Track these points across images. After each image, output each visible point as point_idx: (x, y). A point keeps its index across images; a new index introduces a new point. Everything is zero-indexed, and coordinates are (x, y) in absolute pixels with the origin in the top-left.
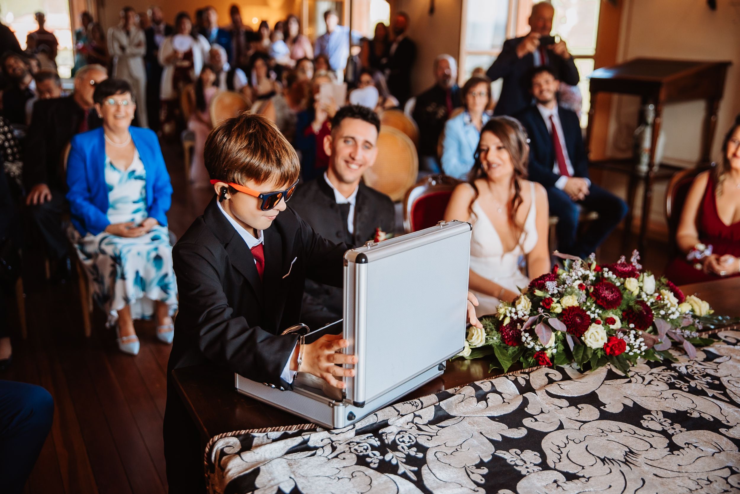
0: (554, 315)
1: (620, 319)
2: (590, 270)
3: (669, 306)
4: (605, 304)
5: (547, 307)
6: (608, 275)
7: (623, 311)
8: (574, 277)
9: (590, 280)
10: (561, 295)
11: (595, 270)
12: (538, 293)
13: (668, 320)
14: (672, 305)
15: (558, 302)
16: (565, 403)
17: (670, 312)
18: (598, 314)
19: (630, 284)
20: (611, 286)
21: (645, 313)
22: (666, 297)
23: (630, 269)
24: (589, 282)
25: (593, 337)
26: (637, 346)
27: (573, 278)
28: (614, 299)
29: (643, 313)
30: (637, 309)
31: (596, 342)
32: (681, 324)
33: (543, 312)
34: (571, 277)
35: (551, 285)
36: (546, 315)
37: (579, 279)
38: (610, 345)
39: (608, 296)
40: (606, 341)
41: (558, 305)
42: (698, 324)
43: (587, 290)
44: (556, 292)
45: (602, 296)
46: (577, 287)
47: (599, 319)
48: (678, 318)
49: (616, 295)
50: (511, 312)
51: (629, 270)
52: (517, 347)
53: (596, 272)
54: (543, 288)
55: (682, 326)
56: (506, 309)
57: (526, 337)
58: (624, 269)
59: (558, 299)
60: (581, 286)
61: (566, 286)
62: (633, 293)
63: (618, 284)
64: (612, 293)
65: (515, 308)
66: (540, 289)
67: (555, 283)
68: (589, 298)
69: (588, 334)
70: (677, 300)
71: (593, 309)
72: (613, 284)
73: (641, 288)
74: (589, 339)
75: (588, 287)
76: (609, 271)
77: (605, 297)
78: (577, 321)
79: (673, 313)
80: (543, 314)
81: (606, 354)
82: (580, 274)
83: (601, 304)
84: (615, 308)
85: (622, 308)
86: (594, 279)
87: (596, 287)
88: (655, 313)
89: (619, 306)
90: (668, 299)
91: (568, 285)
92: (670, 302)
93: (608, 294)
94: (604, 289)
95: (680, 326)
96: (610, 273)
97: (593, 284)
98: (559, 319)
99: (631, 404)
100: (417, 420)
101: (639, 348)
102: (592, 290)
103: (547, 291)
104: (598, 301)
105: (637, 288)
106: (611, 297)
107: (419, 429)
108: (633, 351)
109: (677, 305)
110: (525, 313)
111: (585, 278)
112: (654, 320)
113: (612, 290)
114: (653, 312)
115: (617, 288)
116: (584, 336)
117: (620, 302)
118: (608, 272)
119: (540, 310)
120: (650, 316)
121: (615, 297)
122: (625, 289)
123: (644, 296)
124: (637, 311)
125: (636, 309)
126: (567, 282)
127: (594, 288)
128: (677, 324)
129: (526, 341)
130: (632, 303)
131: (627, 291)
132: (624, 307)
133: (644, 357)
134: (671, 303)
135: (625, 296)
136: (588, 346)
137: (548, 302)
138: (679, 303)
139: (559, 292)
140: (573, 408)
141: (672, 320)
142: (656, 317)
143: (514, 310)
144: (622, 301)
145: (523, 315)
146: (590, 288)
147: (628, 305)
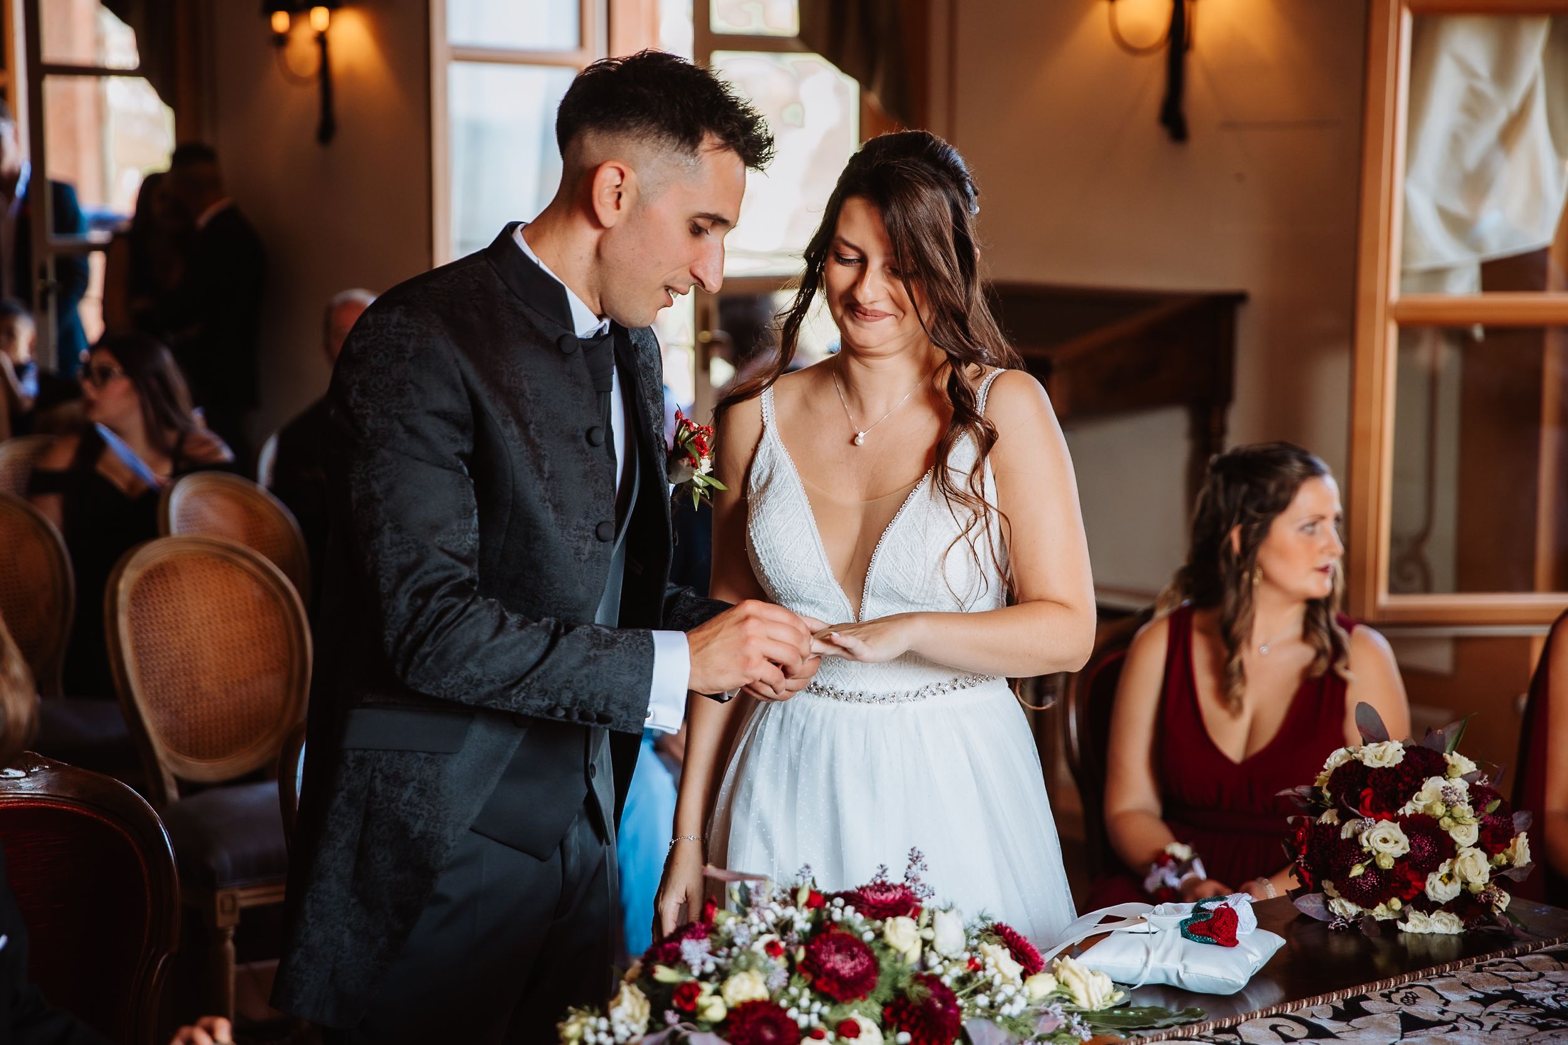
0: (707, 1027)
1: (878, 1026)
2: (796, 905)
3: (997, 981)
4: (835, 986)
5: (689, 1008)
6: (842, 914)
7: (885, 1004)
8: (758, 925)
9: (797, 932)
10: (722, 974)
11: (808, 904)
12: (664, 974)
13: (999, 1019)
14: (1006, 980)
15: (717, 993)
17: (1000, 998)
18: (821, 1017)
19: (896, 933)
20: (849, 943)
21: (939, 1005)
22: (990, 961)
23: (897, 897)
24: (796, 937)
27: (755, 930)
28: (856, 974)
29: (932, 1005)
30: (918, 995)
32: (1034, 1029)
33: (680, 1021)
34: (750, 926)
35: (694, 951)
36: (687, 1028)
37: (769, 931)
39: (841, 966)
41: (717, 1000)
42: (1079, 1027)
43: (790, 958)
44: (710, 967)
45: (828, 970)
46: (762, 953)
47: (821, 1026)
48: (1023, 1013)
49: (861, 964)
50: (596, 1032)
51: (894, 897)
53: (812, 909)
54: (675, 960)
55: (1036, 1034)
56: (583, 1025)
58: (883, 898)
59: (716, 985)
60: (771, 948)
61: (735, 950)
62: (908, 955)
63: (869, 936)
64: (853, 959)
65: (608, 1018)
66: (670, 965)
67: (706, 944)
68: (795, 978)
70: (1020, 968)
71: (804, 1002)
72: (856, 936)
73: (926, 943)
75: (793, 949)
76: (846, 905)
77: (835, 971)
78: (765, 1037)
79: (1010, 1001)
80: (678, 1027)
82: (770, 918)
83: (826, 989)
84: (861, 998)
85: (882, 998)
86: (808, 927)
87: (812, 947)
88: (966, 1005)
89: (872, 992)
90: (996, 966)
91: (740, 948)
92: (1000, 972)
93: (841, 963)
94: (831, 950)
95: (1032, 1034)
96: (850, 910)
97: (807, 940)
98: (719, 1034)
102: (801, 955)
103: (686, 967)
104: (819, 983)
105: (915, 942)
106: (850, 969)
109: (1019, 981)
110: (634, 1028)
111: (784, 927)
112: (964, 1023)
113: (852, 951)
114: (960, 1002)
115: (866, 949)
117: (874, 980)
118: (842, 909)
119: (671, 1017)
120: (952, 1011)
121: (859, 969)
122: (886, 947)
123: (933, 960)
124: (918, 999)
125: (914, 996)
126: (738, 941)
127: (807, 951)
128: (1025, 1030)
130: (904, 983)
131: (892, 951)
132: (884, 991)
134: (1004, 976)
135: (884, 964)
137: (688, 992)
138: (1024, 976)
139: (718, 967)
141: (1009, 1018)
142: (968, 1015)
143: (603, 1024)
144: (880, 978)
145: (628, 1034)
146: (797, 950)
147: (895, 989)
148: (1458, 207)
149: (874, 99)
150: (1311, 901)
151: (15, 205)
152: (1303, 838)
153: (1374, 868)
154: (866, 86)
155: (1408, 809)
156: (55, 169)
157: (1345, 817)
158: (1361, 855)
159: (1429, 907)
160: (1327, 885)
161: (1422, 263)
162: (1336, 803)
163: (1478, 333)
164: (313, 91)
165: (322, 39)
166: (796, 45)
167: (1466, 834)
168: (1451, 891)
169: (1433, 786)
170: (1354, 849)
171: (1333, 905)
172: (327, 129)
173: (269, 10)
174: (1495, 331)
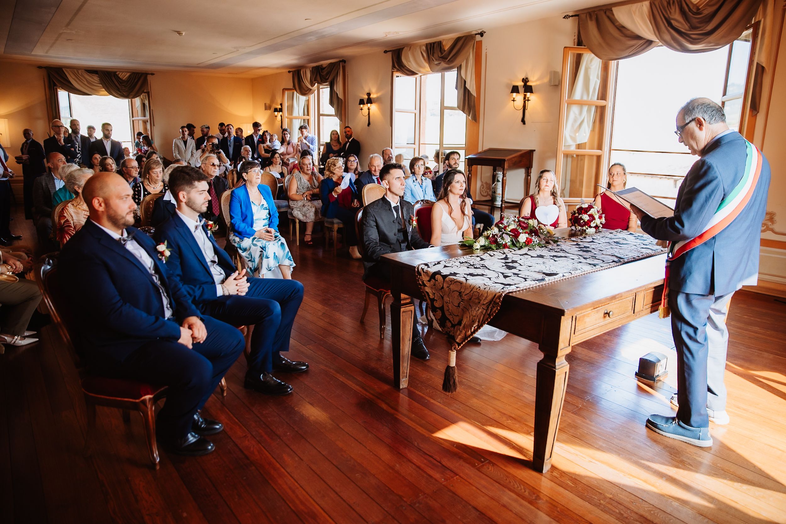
25: (522, 238)
31: (523, 240)
38: (527, 241)
40: (526, 239)
52: (495, 245)
62: (531, 225)
69: (520, 237)
74: (520, 239)
78: (516, 233)
81: (525, 243)
85: (529, 229)
106: (525, 226)
108: (534, 242)
125: (533, 230)
130: (532, 228)
148: (573, 135)
149: (469, 118)
150: (573, 227)
152: (573, 218)
153: (584, 221)
154: (468, 115)
155: (588, 213)
157: (579, 215)
158: (583, 219)
159: (590, 227)
160: (576, 225)
161: (567, 145)
162: (578, 213)
163: (575, 156)
164: (367, 117)
166: (457, 109)
167: (597, 217)
168: (594, 225)
169: (592, 210)
170: (581, 219)
171: (577, 228)
172: (369, 124)
173: (360, 105)
174: (577, 156)
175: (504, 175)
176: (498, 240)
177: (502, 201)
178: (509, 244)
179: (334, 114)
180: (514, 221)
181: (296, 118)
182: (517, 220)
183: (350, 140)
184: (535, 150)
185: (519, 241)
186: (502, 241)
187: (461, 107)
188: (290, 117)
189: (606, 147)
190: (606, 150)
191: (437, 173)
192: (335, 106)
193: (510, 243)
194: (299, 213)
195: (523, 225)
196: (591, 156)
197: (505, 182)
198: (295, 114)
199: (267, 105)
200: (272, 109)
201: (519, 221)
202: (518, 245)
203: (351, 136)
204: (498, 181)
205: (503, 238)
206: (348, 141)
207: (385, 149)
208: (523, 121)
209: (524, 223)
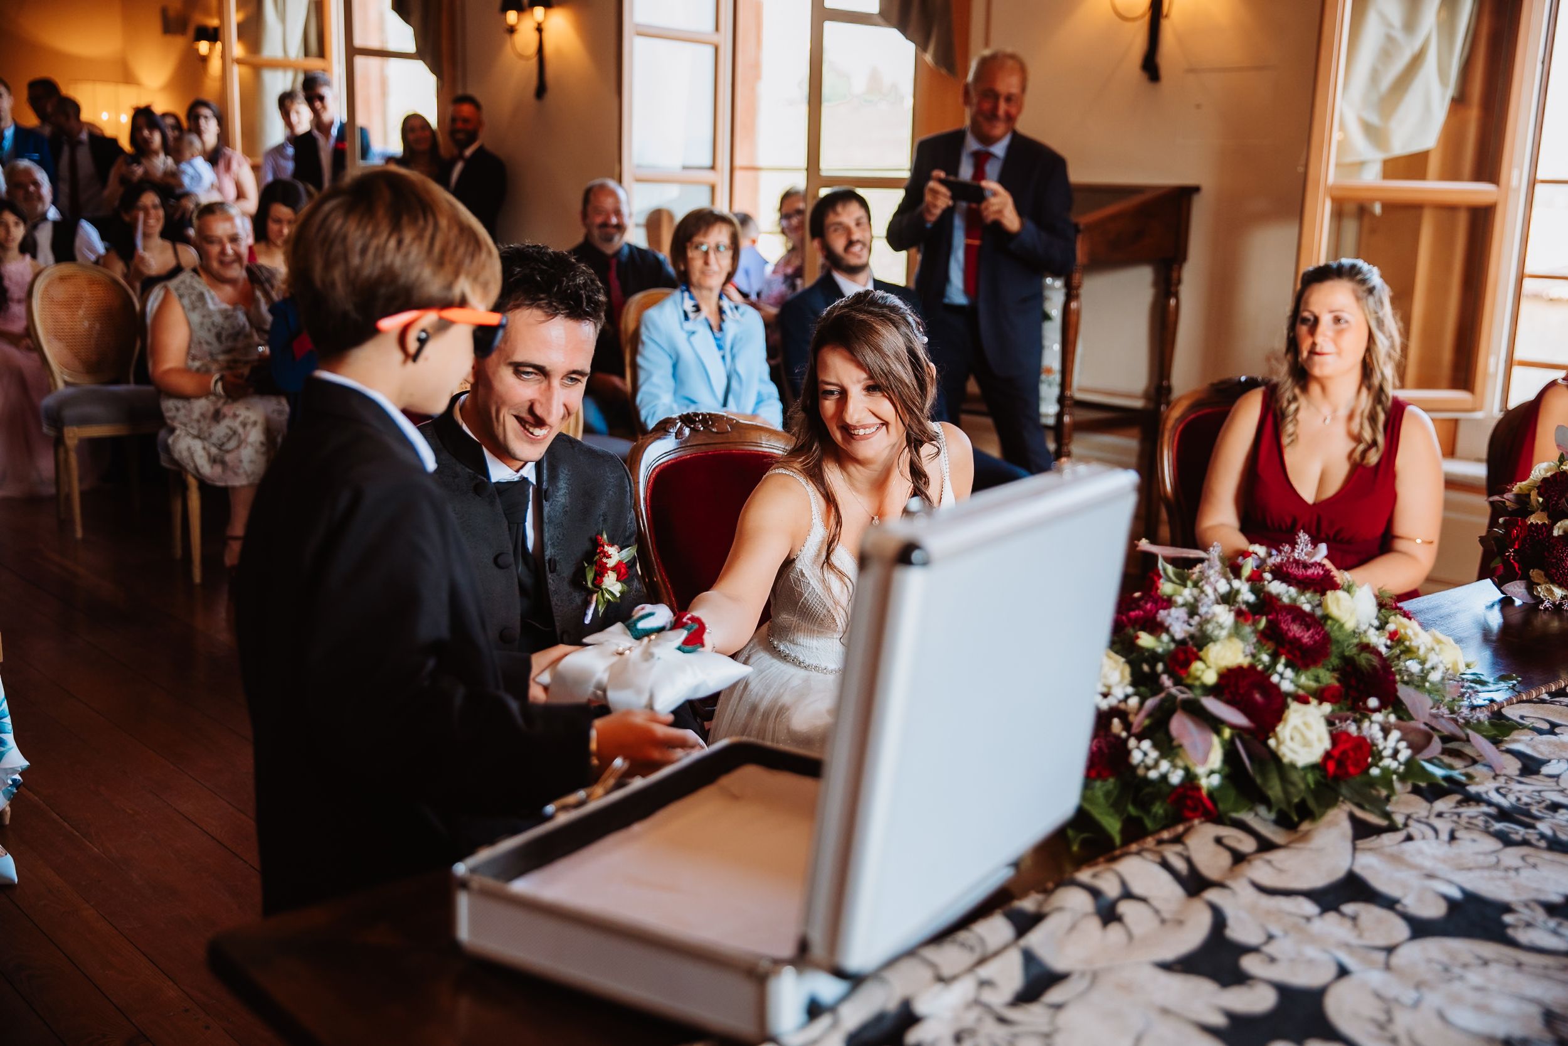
0: (1205, 691)
2: (1239, 579)
5: (1180, 673)
9: (1246, 603)
11: (1248, 579)
12: (1145, 640)
13: (1427, 686)
15: (1200, 658)
16: (1309, 908)
20: (1296, 614)
21: (1383, 672)
25: (1297, 737)
26: (1387, 752)
28: (1314, 643)
29: (1379, 672)
30: (1366, 664)
31: (1306, 749)
33: (1175, 685)
35: (1169, 619)
36: (1183, 692)
38: (1336, 754)
39: (1298, 635)
40: (1327, 744)
43: (1253, 626)
45: (1288, 638)
49: (1316, 633)
51: (1317, 574)
52: (1111, 780)
53: (1253, 582)
54: (1152, 626)
57: (1142, 752)
58: (1305, 574)
62: (1345, 626)
63: (1308, 607)
64: (1306, 630)
66: (1148, 631)
68: (1263, 645)
69: (1284, 730)
72: (1297, 607)
74: (1288, 742)
75: (1252, 618)
77: (1294, 639)
78: (1255, 702)
80: (1174, 691)
81: (1325, 777)
85: (1335, 664)
86: (1252, 598)
87: (1267, 616)
89: (1328, 660)
93: (1297, 632)
94: (1286, 620)
96: (1281, 583)
97: (1258, 609)
98: (1220, 698)
99: (1456, 894)
100: (988, 996)
101: (1395, 754)
102: (1262, 624)
104: (1287, 651)
106: (1309, 637)
107: (1002, 1020)
108: (1381, 764)
110: (1124, 691)
112: (1397, 688)
113: (1304, 622)
115: (1310, 617)
116: (1276, 736)
117: (1328, 649)
118: (1275, 582)
119: (1165, 681)
120: (1391, 678)
121: (1317, 637)
122: (1327, 617)
124: (1367, 667)
126: (1202, 610)
127: (1266, 620)
128: (1441, 696)
129: (1143, 761)
130: (1350, 652)
131: (1334, 622)
132: (1335, 660)
133: (1403, 778)
135: (1331, 635)
136: (1286, 760)
137: (1182, 659)
140: (1332, 917)
141: (1434, 687)
142: (1400, 680)
144: (1331, 647)
146: (1257, 620)
147: (1345, 658)
148: (1374, 119)
149: (928, 58)
150: (1518, 586)
151: (332, 141)
152: (1518, 536)
154: (922, 46)
156: (360, 121)
157: (1556, 518)
160: (1535, 573)
161: (1349, 159)
163: (1377, 209)
164: (533, 63)
165: (539, 29)
166: (879, 20)
171: (1539, 590)
172: (541, 90)
173: (505, 9)
174: (1391, 207)
175: (1071, 293)
176: (1136, 757)
177: (1062, 400)
178: (1209, 781)
179: (411, 48)
180: (1228, 599)
181: (275, 65)
182: (1247, 595)
183: (468, 152)
184: (1196, 189)
185: (1275, 758)
186: (1165, 765)
187: (895, 13)
188: (254, 59)
189: (1515, 171)
190: (1514, 182)
191: (799, 282)
192: (416, 16)
193: (1216, 780)
194: (197, 445)
195: (1296, 630)
196: (1449, 209)
197: (1073, 318)
198: (272, 48)
199: (171, 13)
200: (191, 32)
201: (1266, 604)
202: (1275, 790)
203: (472, 137)
204: (1047, 317)
205: (1168, 747)
206: (461, 156)
207: (597, 181)
208: (1151, 67)
209: (1294, 611)
